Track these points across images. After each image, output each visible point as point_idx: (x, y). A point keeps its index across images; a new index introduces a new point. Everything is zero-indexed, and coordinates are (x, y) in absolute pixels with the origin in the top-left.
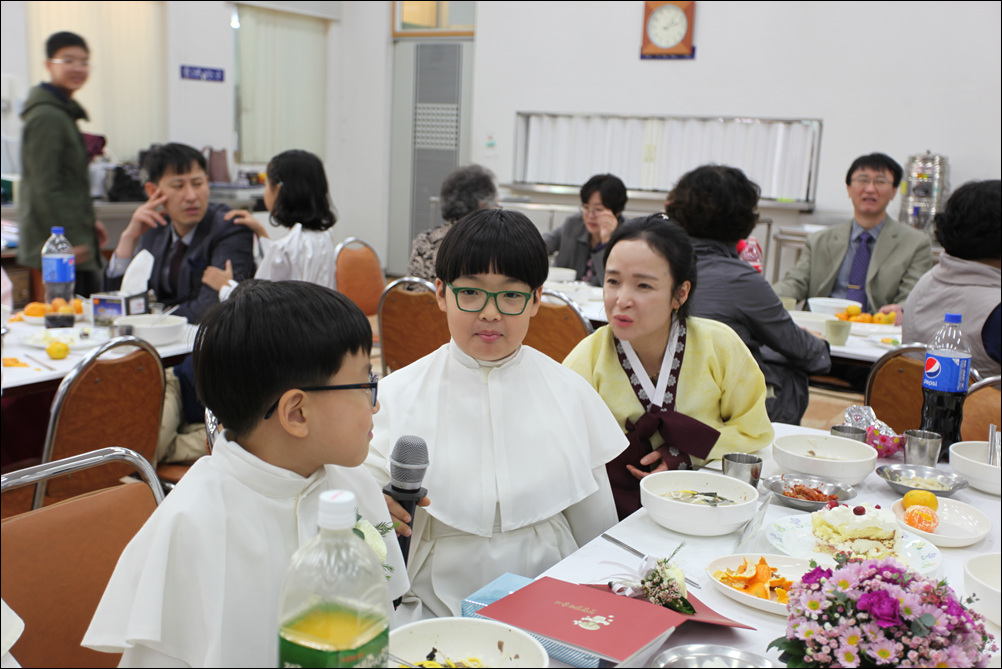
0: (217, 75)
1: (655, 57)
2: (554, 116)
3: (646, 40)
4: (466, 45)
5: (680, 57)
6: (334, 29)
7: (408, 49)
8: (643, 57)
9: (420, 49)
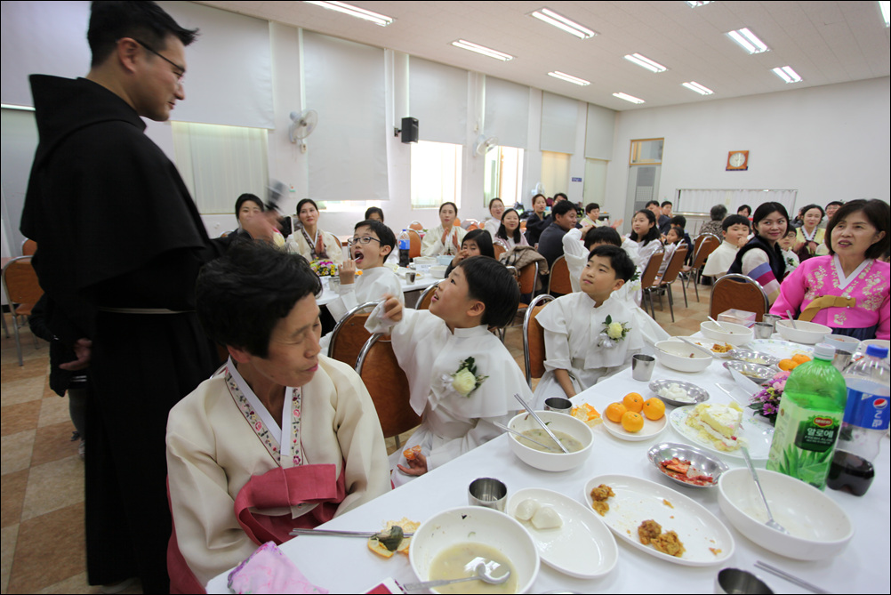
0: (580, 180)
1: (731, 170)
2: (690, 190)
3: (729, 164)
4: (657, 168)
5: (742, 170)
6: (609, 164)
7: (635, 169)
8: (727, 170)
9: (640, 169)
